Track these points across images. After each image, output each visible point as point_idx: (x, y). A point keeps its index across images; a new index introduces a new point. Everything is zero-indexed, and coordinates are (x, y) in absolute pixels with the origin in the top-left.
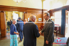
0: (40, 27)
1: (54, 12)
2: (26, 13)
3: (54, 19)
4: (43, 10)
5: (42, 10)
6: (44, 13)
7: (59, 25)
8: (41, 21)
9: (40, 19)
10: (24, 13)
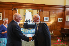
5: (65, 6)
6: (66, 11)
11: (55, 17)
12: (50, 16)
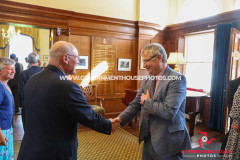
0: (124, 95)
1: (183, 37)
2: (65, 33)
3: (182, 67)
4: (137, 25)
5: (136, 23)
6: (141, 38)
7: (201, 91)
8: (129, 69)
9: (126, 60)
10: (56, 34)
11: (110, 57)
12: (93, 51)
